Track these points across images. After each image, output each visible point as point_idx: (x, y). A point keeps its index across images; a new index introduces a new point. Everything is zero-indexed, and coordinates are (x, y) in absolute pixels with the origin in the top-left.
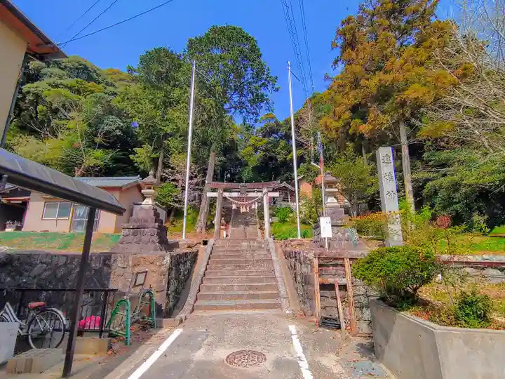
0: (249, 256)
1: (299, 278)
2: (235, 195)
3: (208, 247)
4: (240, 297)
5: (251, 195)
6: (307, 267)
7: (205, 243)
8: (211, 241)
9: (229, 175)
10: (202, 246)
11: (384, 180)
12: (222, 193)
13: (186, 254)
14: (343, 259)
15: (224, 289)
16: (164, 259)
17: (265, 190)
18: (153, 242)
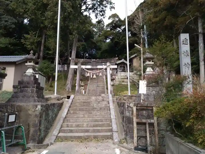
0: (95, 105)
1: (125, 119)
2: (89, 67)
3: (70, 100)
4: (87, 131)
5: (99, 67)
6: (129, 112)
7: (69, 97)
8: (72, 96)
9: (87, 55)
10: (66, 99)
11: (182, 55)
12: (80, 66)
13: (54, 105)
14: (153, 107)
15: (78, 126)
16: (37, 107)
17: (108, 64)
18: (33, 97)
